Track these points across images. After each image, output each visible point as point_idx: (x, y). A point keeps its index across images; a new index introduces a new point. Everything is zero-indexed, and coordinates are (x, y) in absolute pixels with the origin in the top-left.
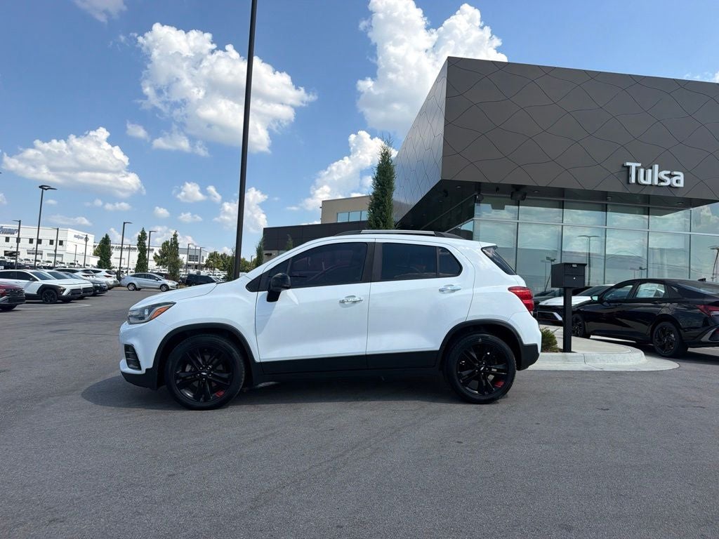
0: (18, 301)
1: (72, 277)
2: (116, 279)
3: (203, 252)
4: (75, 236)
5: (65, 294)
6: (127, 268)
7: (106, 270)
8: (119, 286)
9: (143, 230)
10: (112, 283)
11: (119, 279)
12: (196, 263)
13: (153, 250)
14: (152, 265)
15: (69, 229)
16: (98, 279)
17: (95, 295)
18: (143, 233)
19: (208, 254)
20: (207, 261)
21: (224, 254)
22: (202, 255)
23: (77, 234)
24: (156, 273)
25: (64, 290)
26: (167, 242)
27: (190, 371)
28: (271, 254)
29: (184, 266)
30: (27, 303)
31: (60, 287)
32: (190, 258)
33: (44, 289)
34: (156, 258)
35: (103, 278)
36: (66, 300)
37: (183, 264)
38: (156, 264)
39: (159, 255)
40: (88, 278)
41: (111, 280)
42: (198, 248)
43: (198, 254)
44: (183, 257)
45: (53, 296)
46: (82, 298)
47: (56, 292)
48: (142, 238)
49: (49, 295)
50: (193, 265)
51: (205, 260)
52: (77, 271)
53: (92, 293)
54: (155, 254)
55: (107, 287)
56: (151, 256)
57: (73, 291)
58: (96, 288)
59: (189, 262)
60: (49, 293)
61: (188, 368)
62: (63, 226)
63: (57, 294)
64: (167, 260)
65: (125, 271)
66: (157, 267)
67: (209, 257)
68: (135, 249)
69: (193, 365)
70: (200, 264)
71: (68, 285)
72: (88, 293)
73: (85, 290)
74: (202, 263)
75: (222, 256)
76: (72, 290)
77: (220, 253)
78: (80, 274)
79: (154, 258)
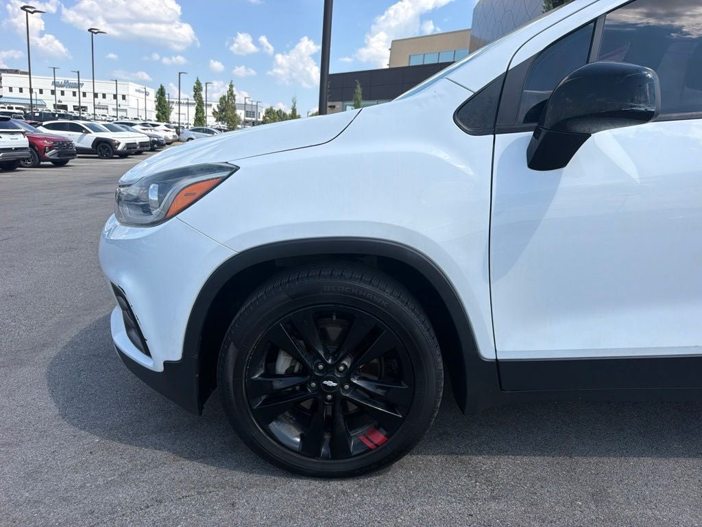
0: (69, 155)
1: (128, 130)
2: (175, 134)
3: (259, 107)
4: (136, 90)
5: (120, 148)
6: (187, 124)
7: (165, 123)
8: (178, 140)
9: (198, 80)
10: (171, 138)
11: (178, 133)
12: (254, 119)
13: (211, 105)
14: (211, 121)
15: (130, 83)
16: (156, 133)
17: (153, 150)
18: (198, 83)
19: (264, 110)
20: (264, 117)
21: (280, 110)
22: (259, 111)
23: (138, 88)
24: (216, 129)
25: (119, 144)
26: (224, 97)
27: (290, 373)
28: (334, 107)
29: (241, 122)
30: (79, 157)
31: (114, 141)
32: (247, 114)
33: (98, 142)
34: (214, 113)
35: (162, 132)
36: (123, 155)
37: (241, 120)
38: (215, 119)
39: (217, 110)
40: (146, 132)
41: (171, 135)
42: (254, 103)
43: (254, 110)
44: (241, 113)
45: (109, 151)
46: (139, 153)
47: (110, 145)
48: (197, 89)
49: (103, 149)
50: (250, 121)
51: (261, 117)
52: (135, 125)
53: (150, 148)
54: (214, 109)
55: (165, 142)
56: (209, 112)
57: (129, 146)
58: (154, 142)
59: (247, 118)
60: (104, 147)
61: (283, 364)
62: (122, 80)
63: (112, 147)
64: (225, 116)
65: (185, 126)
66: (216, 123)
67: (266, 114)
68: (194, 104)
69: (296, 358)
70: (257, 121)
71: (122, 139)
72: (145, 148)
73: (142, 144)
74: (259, 120)
75: (277, 112)
76: (127, 144)
77: (276, 109)
78: (138, 128)
79: (213, 113)
